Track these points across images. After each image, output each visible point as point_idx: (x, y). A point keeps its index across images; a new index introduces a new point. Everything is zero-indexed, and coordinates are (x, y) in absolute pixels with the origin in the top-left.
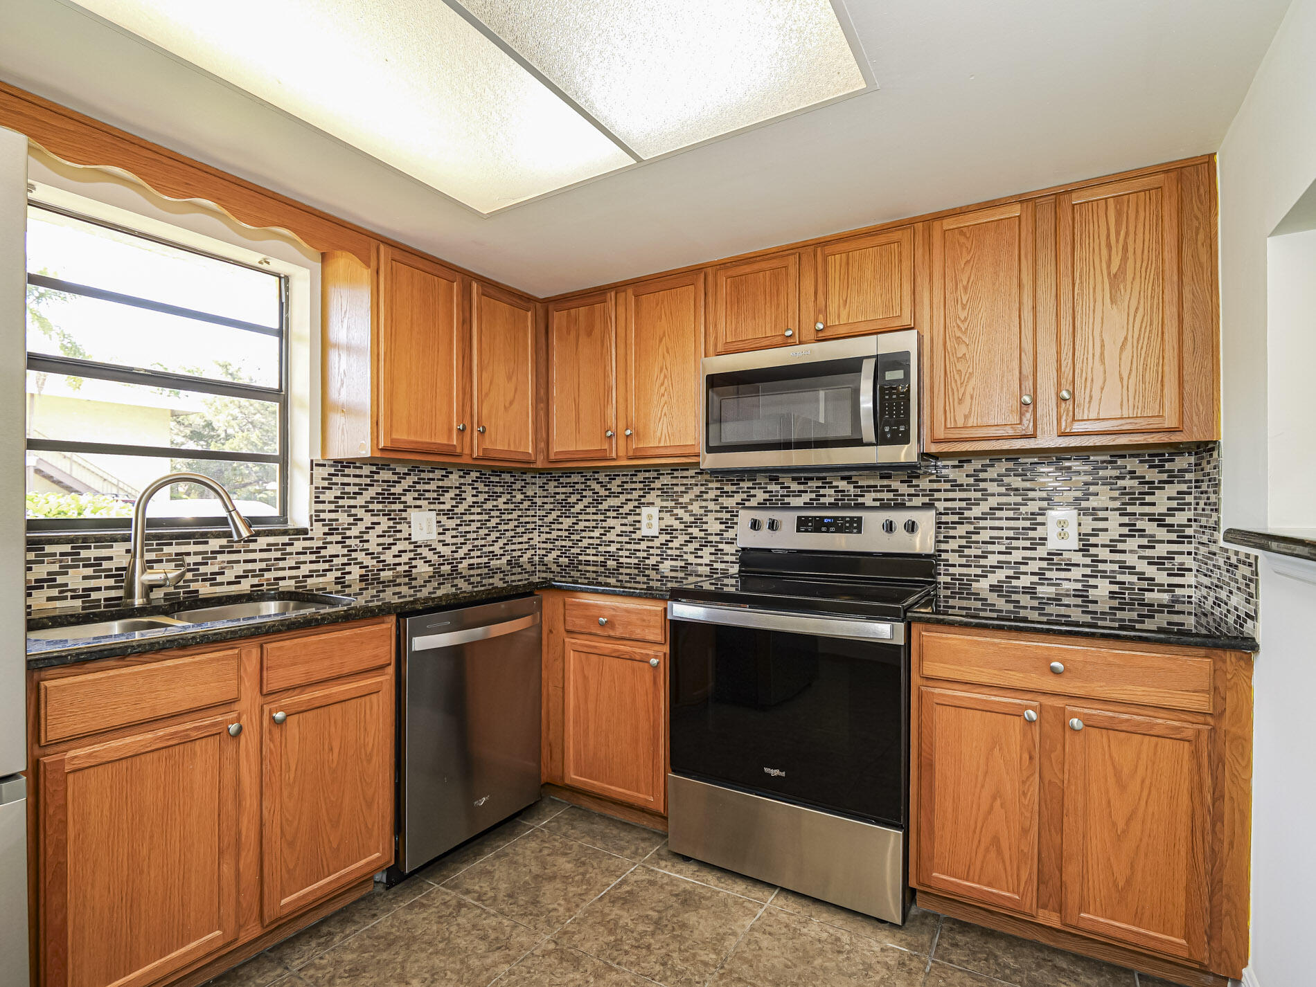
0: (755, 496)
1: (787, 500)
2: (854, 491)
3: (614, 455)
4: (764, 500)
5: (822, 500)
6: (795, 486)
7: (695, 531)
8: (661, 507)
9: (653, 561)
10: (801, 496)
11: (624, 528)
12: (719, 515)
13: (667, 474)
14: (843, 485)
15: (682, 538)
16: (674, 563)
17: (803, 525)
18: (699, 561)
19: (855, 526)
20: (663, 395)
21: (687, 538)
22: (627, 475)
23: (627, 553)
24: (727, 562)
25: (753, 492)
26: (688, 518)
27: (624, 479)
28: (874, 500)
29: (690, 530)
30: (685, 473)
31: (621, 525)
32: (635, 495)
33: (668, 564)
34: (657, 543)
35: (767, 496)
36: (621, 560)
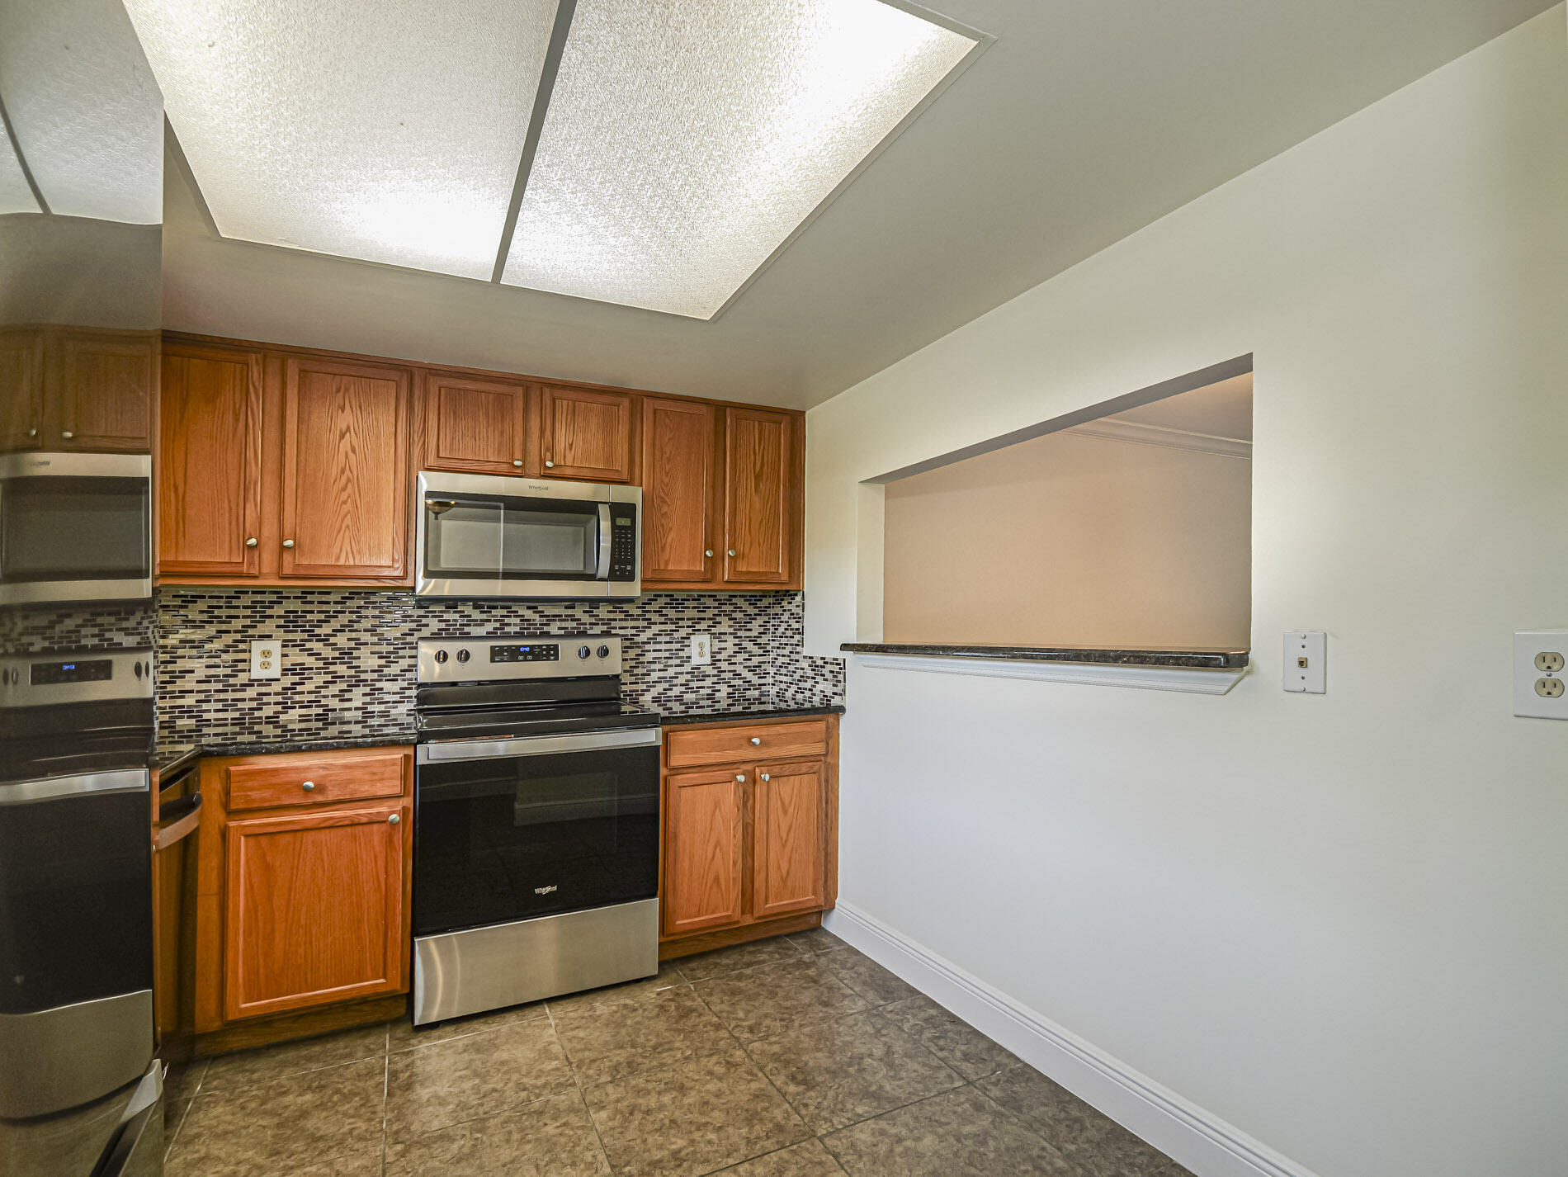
0: (427, 625)
1: (466, 629)
2: (540, 621)
3: (255, 571)
4: (439, 630)
5: (507, 629)
6: (477, 615)
7: (341, 669)
8: (284, 641)
9: (268, 711)
10: (484, 625)
11: (212, 671)
12: (377, 648)
13: (296, 598)
14: (529, 614)
15: (319, 680)
16: (304, 711)
17: (496, 654)
18: (347, 705)
19: (551, 653)
20: (345, 502)
21: (329, 678)
22: (222, 597)
23: (220, 706)
24: (389, 702)
25: (424, 621)
26: (328, 653)
27: (214, 602)
28: (559, 628)
29: (332, 668)
30: (324, 598)
31: (207, 667)
32: (237, 624)
33: (295, 714)
34: (276, 687)
35: (443, 626)
36: (206, 716)
